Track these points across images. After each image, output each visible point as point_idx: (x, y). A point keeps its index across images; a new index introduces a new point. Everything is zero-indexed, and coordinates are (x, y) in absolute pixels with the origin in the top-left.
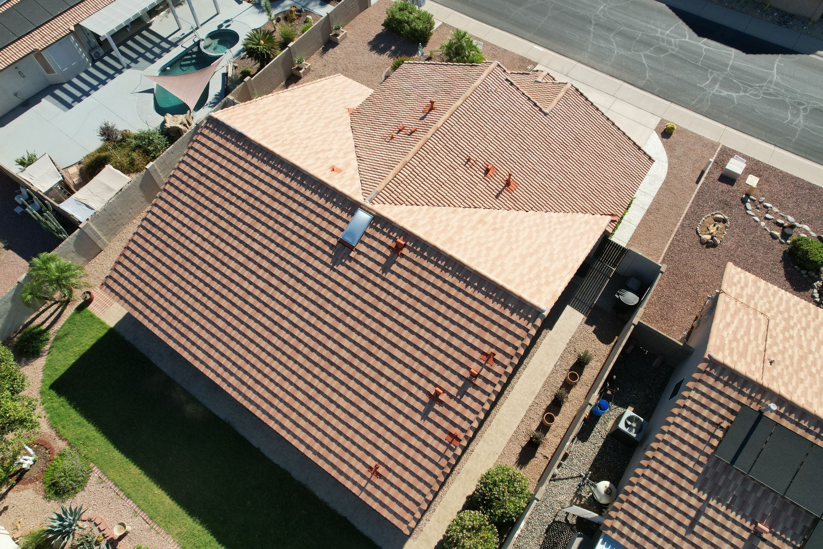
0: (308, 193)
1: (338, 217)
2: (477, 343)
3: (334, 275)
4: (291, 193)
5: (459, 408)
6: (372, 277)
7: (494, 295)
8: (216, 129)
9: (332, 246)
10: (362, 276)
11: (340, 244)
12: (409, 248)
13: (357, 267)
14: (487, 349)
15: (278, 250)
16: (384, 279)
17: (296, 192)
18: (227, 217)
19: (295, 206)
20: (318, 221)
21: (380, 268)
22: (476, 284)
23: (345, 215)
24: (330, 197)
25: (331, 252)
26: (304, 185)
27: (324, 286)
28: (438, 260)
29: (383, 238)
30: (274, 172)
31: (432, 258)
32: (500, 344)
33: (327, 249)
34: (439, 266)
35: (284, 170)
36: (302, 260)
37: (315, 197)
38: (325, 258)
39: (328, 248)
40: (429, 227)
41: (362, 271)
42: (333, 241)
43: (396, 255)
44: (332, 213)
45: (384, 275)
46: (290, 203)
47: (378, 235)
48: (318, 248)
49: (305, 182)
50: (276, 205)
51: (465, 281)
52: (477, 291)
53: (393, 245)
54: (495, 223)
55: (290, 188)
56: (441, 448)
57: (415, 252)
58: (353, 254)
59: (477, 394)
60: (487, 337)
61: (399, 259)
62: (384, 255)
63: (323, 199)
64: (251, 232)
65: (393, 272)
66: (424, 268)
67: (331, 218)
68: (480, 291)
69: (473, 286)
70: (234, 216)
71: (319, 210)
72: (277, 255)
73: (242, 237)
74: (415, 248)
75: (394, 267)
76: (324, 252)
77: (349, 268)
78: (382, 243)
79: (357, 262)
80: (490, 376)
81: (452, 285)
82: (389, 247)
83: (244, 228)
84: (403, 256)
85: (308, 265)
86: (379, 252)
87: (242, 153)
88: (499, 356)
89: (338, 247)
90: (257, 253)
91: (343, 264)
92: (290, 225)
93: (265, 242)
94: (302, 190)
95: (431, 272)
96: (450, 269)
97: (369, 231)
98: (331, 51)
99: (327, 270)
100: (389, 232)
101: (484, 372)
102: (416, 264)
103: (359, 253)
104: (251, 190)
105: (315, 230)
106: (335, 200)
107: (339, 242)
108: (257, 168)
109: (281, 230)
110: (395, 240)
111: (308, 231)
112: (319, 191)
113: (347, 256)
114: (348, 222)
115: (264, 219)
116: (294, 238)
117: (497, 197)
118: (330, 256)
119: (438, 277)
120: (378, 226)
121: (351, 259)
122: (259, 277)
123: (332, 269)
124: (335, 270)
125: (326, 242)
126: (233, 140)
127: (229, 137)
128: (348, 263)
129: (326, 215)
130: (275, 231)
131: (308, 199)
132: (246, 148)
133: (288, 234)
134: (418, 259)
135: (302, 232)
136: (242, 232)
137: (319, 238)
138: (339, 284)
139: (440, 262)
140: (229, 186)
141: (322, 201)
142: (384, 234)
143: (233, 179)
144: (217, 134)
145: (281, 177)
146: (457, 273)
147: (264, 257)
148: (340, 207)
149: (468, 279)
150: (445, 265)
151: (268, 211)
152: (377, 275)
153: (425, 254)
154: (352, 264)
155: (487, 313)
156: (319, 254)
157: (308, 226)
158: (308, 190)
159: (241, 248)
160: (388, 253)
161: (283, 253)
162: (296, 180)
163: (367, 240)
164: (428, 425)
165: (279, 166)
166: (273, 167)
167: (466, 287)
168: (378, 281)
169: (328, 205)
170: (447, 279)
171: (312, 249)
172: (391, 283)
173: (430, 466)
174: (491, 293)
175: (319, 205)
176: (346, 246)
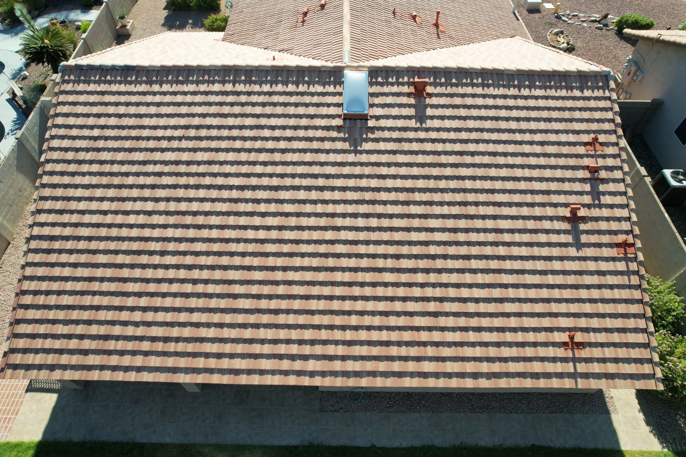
0: (266, 88)
1: (323, 94)
2: (572, 138)
3: (364, 158)
4: (243, 99)
5: (605, 212)
6: (411, 135)
7: (552, 83)
9: (339, 129)
10: (399, 140)
11: (348, 121)
12: (431, 84)
13: (387, 134)
14: (586, 138)
15: (269, 169)
16: (427, 130)
17: (249, 94)
19: (258, 110)
20: (301, 110)
21: (414, 121)
22: (527, 83)
23: (331, 89)
24: (298, 78)
25: (342, 135)
26: (255, 83)
27: (361, 177)
28: (472, 80)
29: (395, 89)
30: (203, 88)
31: (464, 81)
32: (594, 126)
33: (334, 134)
34: (477, 85)
35: (217, 78)
36: (310, 164)
37: (280, 88)
38: (339, 145)
39: (336, 133)
41: (395, 135)
42: (338, 122)
43: (422, 99)
44: (312, 94)
45: (424, 125)
46: (249, 110)
47: (386, 89)
48: (322, 139)
49: (254, 78)
50: (231, 121)
51: (514, 87)
52: (533, 90)
53: (412, 90)
55: (238, 94)
57: (441, 85)
58: (371, 123)
59: (612, 187)
60: (577, 126)
61: (428, 101)
62: (410, 106)
63: (290, 85)
64: (216, 169)
65: (432, 118)
66: (463, 96)
67: (316, 99)
68: (536, 87)
69: (525, 87)
71: (293, 99)
72: (271, 176)
74: (438, 80)
75: (429, 112)
76: (333, 140)
77: (377, 140)
78: (398, 95)
79: (382, 129)
80: (610, 162)
81: (505, 97)
82: (409, 95)
84: (430, 95)
85: (322, 164)
86: (400, 106)
87: (143, 88)
88: (602, 138)
89: (347, 125)
90: (242, 188)
91: (367, 140)
92: (267, 133)
93: (244, 169)
94: (256, 88)
95: (474, 96)
96: (490, 82)
97: (375, 89)
99: (351, 158)
100: (397, 79)
101: (601, 162)
102: (452, 95)
103: (378, 118)
104: (183, 122)
105: (304, 122)
106: (306, 79)
107: (344, 119)
108: (175, 93)
109: (258, 144)
110: (409, 84)
111: (295, 128)
112: (280, 78)
113: (364, 130)
114: (340, 94)
115: (224, 144)
116: (282, 145)
117: (439, 39)
118: (344, 140)
119: (484, 96)
120: (380, 79)
121: (372, 129)
122: (264, 215)
123: (356, 152)
124: (361, 152)
125: (328, 128)
128: (370, 136)
129: (307, 99)
130: (249, 151)
131: (270, 94)
132: (144, 78)
133: (270, 145)
134: (449, 90)
135: (289, 133)
137: (316, 128)
138: (378, 164)
139: (475, 81)
141: (291, 88)
142: (392, 84)
145: (217, 87)
146: (501, 82)
147: (254, 188)
148: (318, 83)
149: (516, 83)
150: (483, 81)
151: (225, 133)
152: (416, 130)
153: (454, 81)
154: (378, 134)
156: (327, 145)
157: (292, 122)
158: (263, 85)
160: (412, 101)
161: (279, 169)
162: (240, 82)
163: (377, 101)
164: (589, 252)
165: (206, 77)
166: (197, 83)
167: (520, 91)
168: (422, 135)
169: (302, 88)
170: (494, 94)
171: (315, 145)
172: (438, 130)
175: (290, 94)
176: (356, 119)
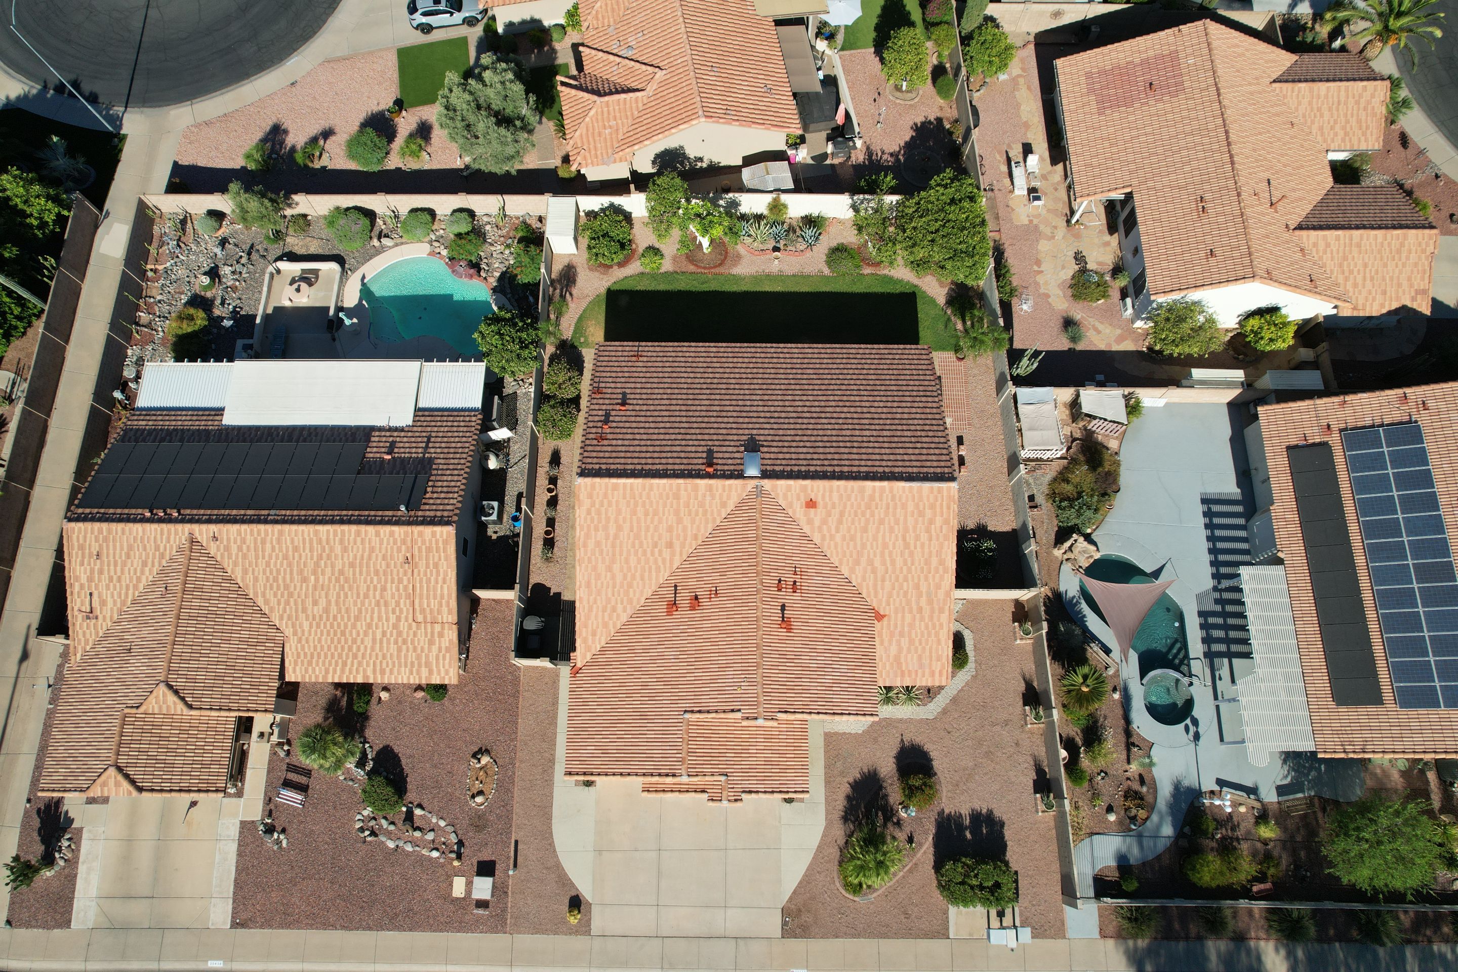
0: (812, 468)
1: (774, 465)
2: (614, 442)
3: (747, 432)
4: (826, 463)
5: (604, 407)
6: (717, 443)
8: (937, 475)
9: (763, 446)
10: (725, 441)
11: (757, 450)
12: (702, 470)
13: (732, 443)
14: (606, 442)
15: (804, 427)
16: (706, 446)
18: (866, 427)
19: (816, 457)
20: (787, 456)
21: (715, 451)
23: (769, 468)
24: (792, 474)
25: (761, 443)
27: (749, 423)
28: (674, 473)
29: (726, 468)
31: (679, 472)
32: (598, 448)
33: (765, 444)
34: (671, 470)
36: (780, 429)
37: (803, 469)
38: (762, 438)
41: (727, 444)
42: (762, 449)
43: (708, 463)
44: (781, 465)
45: (707, 448)
46: (822, 457)
47: (732, 468)
48: (773, 441)
50: (833, 450)
51: (646, 470)
52: (634, 469)
53: (715, 467)
55: (831, 465)
56: (603, 385)
57: (695, 470)
58: (742, 449)
59: (597, 418)
60: (609, 449)
61: (704, 461)
62: (717, 459)
63: (797, 470)
65: (703, 452)
66: (681, 464)
67: (778, 462)
68: (632, 470)
69: (639, 470)
70: (860, 430)
71: (793, 462)
72: (803, 424)
74: (697, 472)
75: (704, 455)
76: (766, 441)
77: (739, 441)
78: (724, 465)
79: (735, 446)
80: (594, 430)
81: (653, 464)
82: (717, 464)
83: (844, 427)
84: (703, 464)
85: (772, 429)
86: (723, 459)
87: (898, 470)
88: (595, 442)
89: (757, 448)
91: (745, 441)
92: (808, 444)
93: (820, 427)
94: (819, 469)
95: (674, 464)
96: (662, 472)
97: (741, 467)
98: (1034, 776)
99: (755, 432)
100: (724, 473)
101: (600, 430)
102: (689, 464)
103: (738, 452)
104: (864, 451)
105: (785, 450)
106: (786, 473)
107: (759, 451)
108: (874, 466)
109: (813, 439)
110: (716, 470)
111: (790, 447)
112: (804, 474)
113: (746, 446)
114: (762, 465)
115: (835, 439)
116: (798, 439)
117: (676, 586)
118: (759, 441)
119: (667, 464)
120: (736, 473)
121: (741, 446)
123: (751, 435)
124: (749, 435)
125: (770, 447)
127: (921, 475)
128: (742, 443)
129: (784, 462)
131: (809, 465)
132: (897, 475)
133: (806, 439)
134: (690, 467)
135: (794, 444)
136: (843, 424)
137: (777, 447)
138: (738, 429)
139: (672, 472)
140: (886, 445)
142: (728, 470)
144: (934, 473)
145: (845, 469)
146: (654, 472)
148: (777, 471)
149: (644, 472)
150: (666, 472)
151: (835, 445)
152: (714, 446)
153: (686, 472)
154: (738, 443)
155: (618, 461)
156: (769, 438)
157: (793, 450)
160: (715, 461)
161: (798, 427)
162: (832, 472)
163: (739, 461)
164: (619, 391)
165: (855, 475)
166: (858, 472)
168: (710, 443)
169: (788, 468)
171: (777, 438)
172: (699, 446)
173: (604, 374)
175: (795, 465)
176: (752, 451)
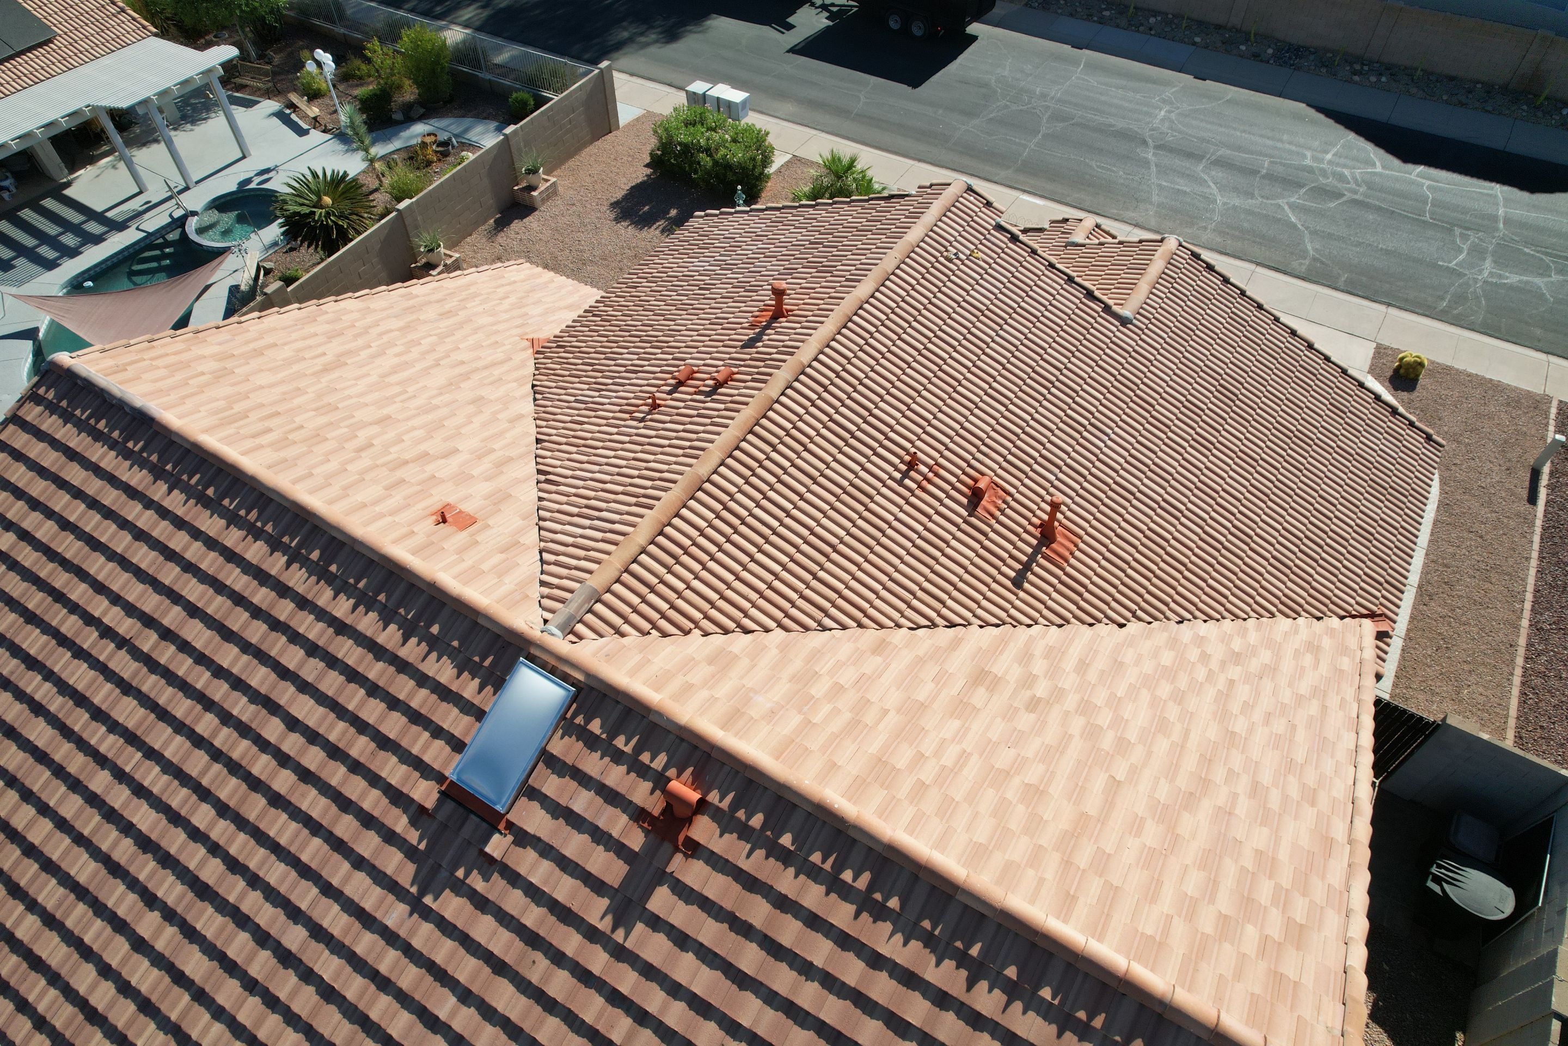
0: (342, 608)
1: (445, 694)
3: (422, 935)
4: (284, 610)
6: (572, 943)
7: (1098, 1022)
8: (64, 403)
9: (418, 814)
10: (532, 939)
11: (450, 806)
12: (717, 815)
15: (221, 830)
16: (620, 953)
17: (303, 603)
18: (57, 704)
19: (293, 657)
20: (372, 711)
21: (604, 902)
22: (1011, 972)
23: (469, 688)
24: (418, 617)
25: (413, 836)
26: (330, 580)
27: (384, 984)
28: (839, 867)
30: (233, 538)
31: (816, 857)
33: (400, 823)
34: (845, 892)
35: (269, 528)
36: (305, 872)
37: (367, 623)
38: (393, 861)
39: (404, 820)
40: (795, 720)
41: (533, 916)
43: (667, 847)
44: (423, 680)
45: (619, 936)
46: (278, 646)
47: (593, 764)
48: (368, 821)
49: (333, 568)
50: (228, 656)
51: (963, 960)
52: (1018, 1006)
53: (655, 805)
54: (1029, 680)
55: (283, 591)
57: (745, 832)
58: (497, 845)
61: (679, 865)
62: (620, 849)
63: (392, 627)
64: (131, 760)
65: (656, 923)
66: (783, 903)
67: (421, 699)
68: (1033, 1004)
69: (998, 982)
70: (81, 700)
71: (376, 671)
72: (215, 849)
73: (100, 781)
74: (741, 814)
75: (660, 900)
76: (390, 837)
77: (482, 904)
78: (611, 797)
79: (514, 878)
81: (909, 979)
82: (639, 815)
83: (108, 744)
84: (694, 849)
85: (328, 890)
86: (600, 836)
87: (137, 477)
89: (440, 816)
90: (146, 844)
91: (460, 888)
92: (273, 729)
93: (179, 798)
94: (324, 596)
95: (814, 922)
96: (894, 903)
97: (561, 746)
98: (516, 225)
99: (397, 916)
100: (638, 750)
102: (751, 883)
103: (523, 838)
104: (150, 602)
105: (360, 747)
106: (435, 629)
107: (445, 795)
108: (180, 523)
109: (241, 749)
110: (660, 781)
111: (335, 752)
112: (382, 597)
113: (473, 853)
114: (480, 714)
115: (182, 707)
116: (283, 781)
117: (1018, 582)
118: (411, 852)
119: (845, 941)
120: (595, 726)
121: (490, 865)
122: (140, 945)
123: (419, 909)
124: (427, 914)
125: (397, 797)
126: (116, 434)
127: (102, 425)
128: (477, 882)
129: (403, 687)
130: (217, 755)
131: (341, 628)
132: (154, 458)
133: (261, 765)
134: (757, 863)
135: (313, 758)
136: (102, 761)
137: (375, 780)
138: (442, 976)
139: (847, 876)
140: (79, 592)
141: (389, 636)
142: (617, 757)
143: (98, 566)
144: (67, 417)
145: (255, 551)
146: (926, 924)
147: (167, 861)
148: (453, 654)
149: (975, 951)
150: (871, 887)
151: (202, 679)
152: (592, 934)
153: (786, 840)
154: (494, 888)
156: (369, 844)
157: (337, 731)
158: (342, 597)
159: (90, 823)
160: (636, 840)
161: (239, 844)
162: (305, 562)
163: (551, 785)
165: (253, 515)
166: (233, 519)
167: (971, 984)
168: (598, 961)
169: (411, 651)
170: (884, 950)
171: (345, 826)
172: (649, 972)
174: (1082, 1015)
175: (378, 651)
176: (472, 812)
